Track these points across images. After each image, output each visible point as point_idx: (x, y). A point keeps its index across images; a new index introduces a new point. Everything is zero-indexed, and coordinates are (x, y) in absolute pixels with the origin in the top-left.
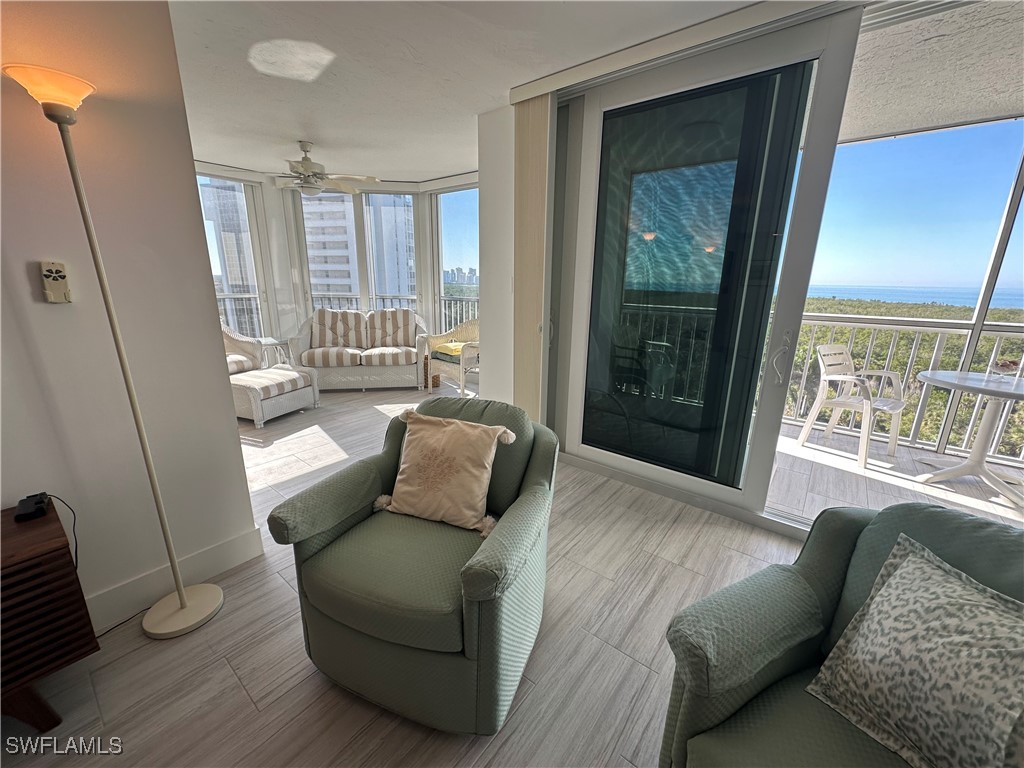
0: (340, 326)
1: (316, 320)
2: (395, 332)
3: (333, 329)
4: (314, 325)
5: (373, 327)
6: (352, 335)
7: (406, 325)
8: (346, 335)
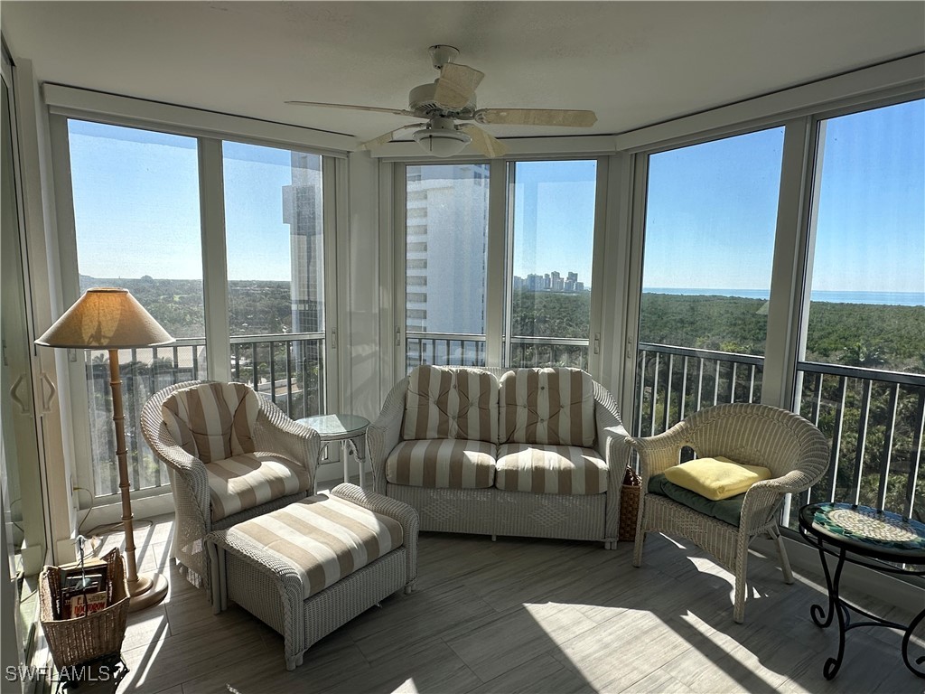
0: (454, 398)
1: (413, 386)
2: (554, 415)
3: (442, 404)
4: (409, 394)
5: (512, 403)
6: (474, 415)
7: (577, 402)
8: (462, 416)
